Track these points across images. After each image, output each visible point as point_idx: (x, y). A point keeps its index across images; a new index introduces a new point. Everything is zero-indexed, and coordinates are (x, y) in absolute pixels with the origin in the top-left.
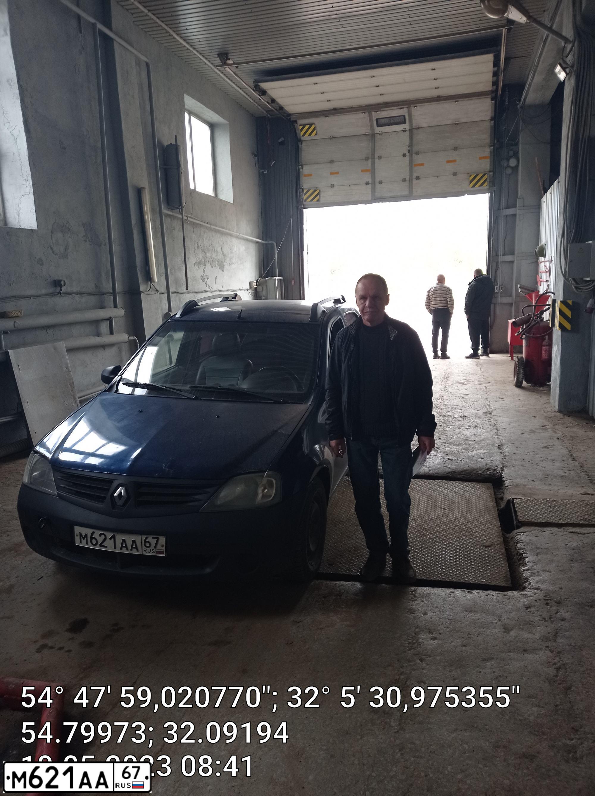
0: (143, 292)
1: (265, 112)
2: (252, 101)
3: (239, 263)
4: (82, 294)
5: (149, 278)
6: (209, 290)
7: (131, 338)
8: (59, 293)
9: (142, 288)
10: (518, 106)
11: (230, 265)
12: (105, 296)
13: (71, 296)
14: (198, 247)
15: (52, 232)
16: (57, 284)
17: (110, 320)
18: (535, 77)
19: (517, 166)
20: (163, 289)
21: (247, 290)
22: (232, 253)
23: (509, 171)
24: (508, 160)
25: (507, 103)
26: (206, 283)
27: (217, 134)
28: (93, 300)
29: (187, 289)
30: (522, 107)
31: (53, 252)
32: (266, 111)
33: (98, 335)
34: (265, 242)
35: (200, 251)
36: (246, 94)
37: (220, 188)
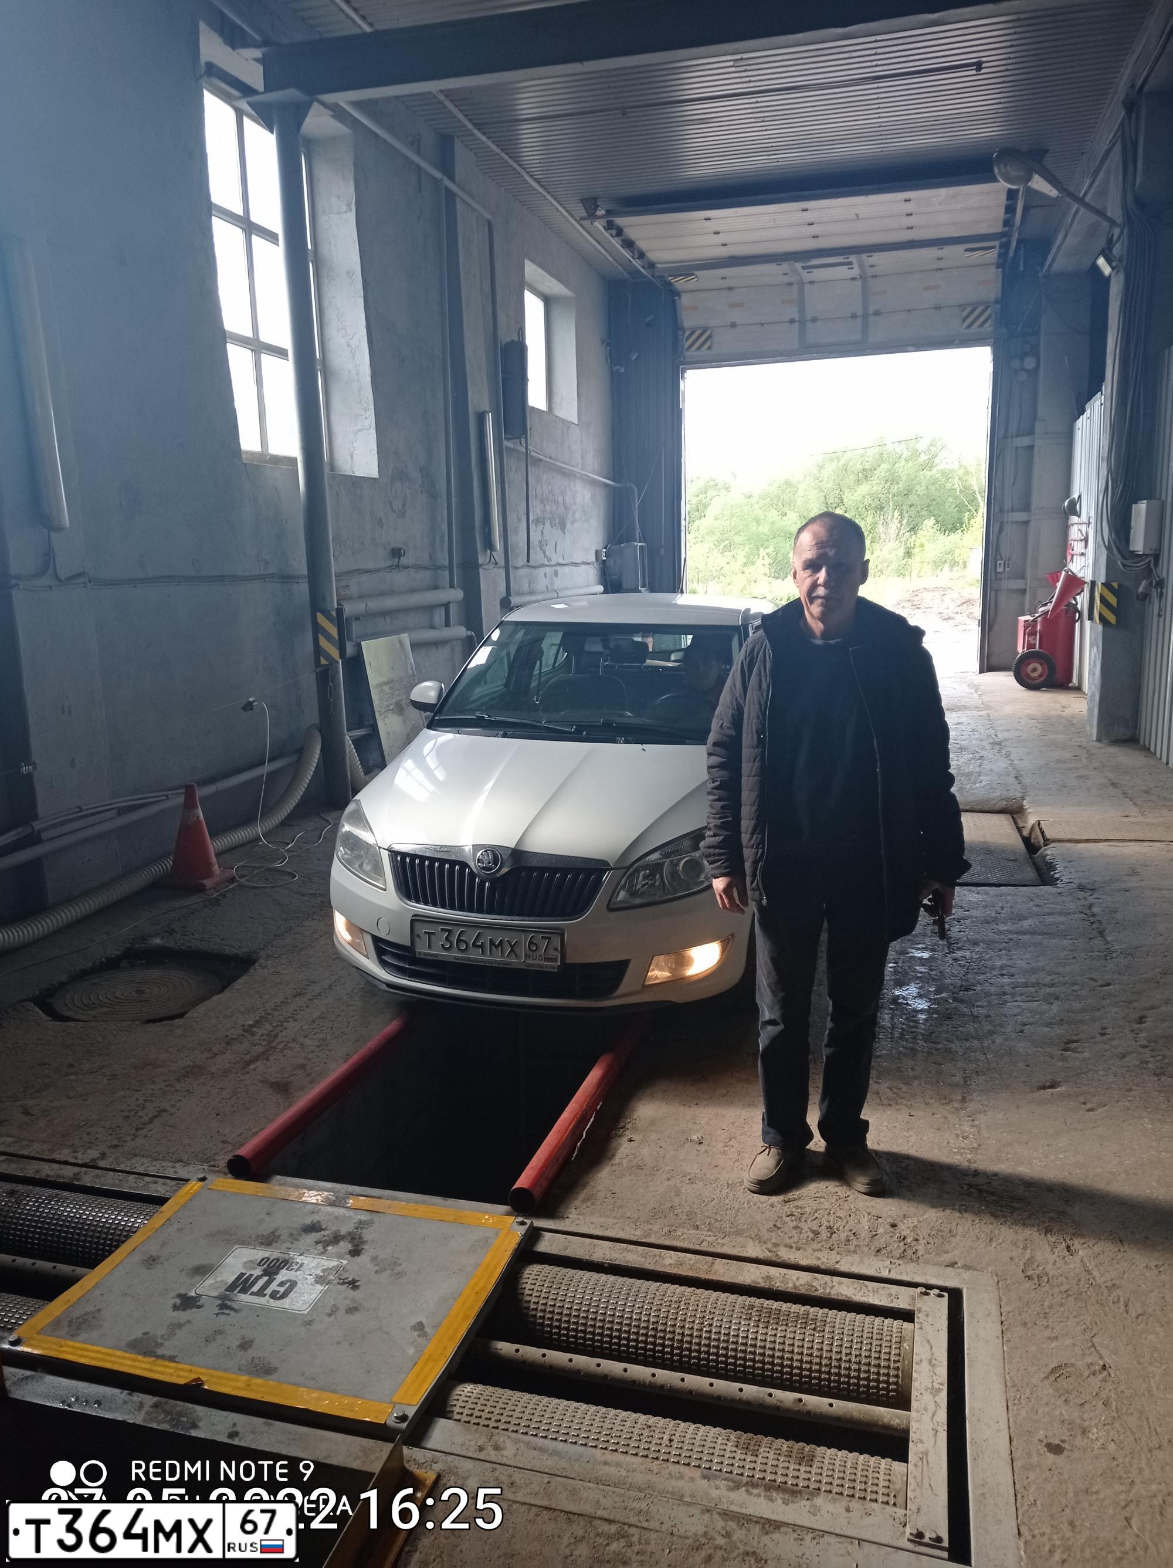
0: (481, 565)
1: (626, 274)
2: (611, 259)
3: (584, 519)
4: (418, 567)
5: (489, 545)
6: (547, 563)
7: (469, 633)
8: (397, 566)
9: (481, 560)
10: (1040, 274)
11: (573, 523)
12: (440, 571)
13: (407, 570)
14: (536, 497)
15: (392, 482)
16: (396, 553)
17: (446, 606)
18: (1067, 240)
19: (1037, 368)
20: (502, 563)
21: (593, 563)
22: (575, 503)
23: (1023, 377)
24: (1022, 359)
25: (1021, 268)
26: (544, 553)
27: (555, 313)
28: (425, 576)
29: (528, 561)
30: (1045, 277)
31: (392, 509)
32: (628, 273)
33: (432, 627)
34: (619, 485)
35: (539, 502)
36: (606, 250)
37: (557, 400)
